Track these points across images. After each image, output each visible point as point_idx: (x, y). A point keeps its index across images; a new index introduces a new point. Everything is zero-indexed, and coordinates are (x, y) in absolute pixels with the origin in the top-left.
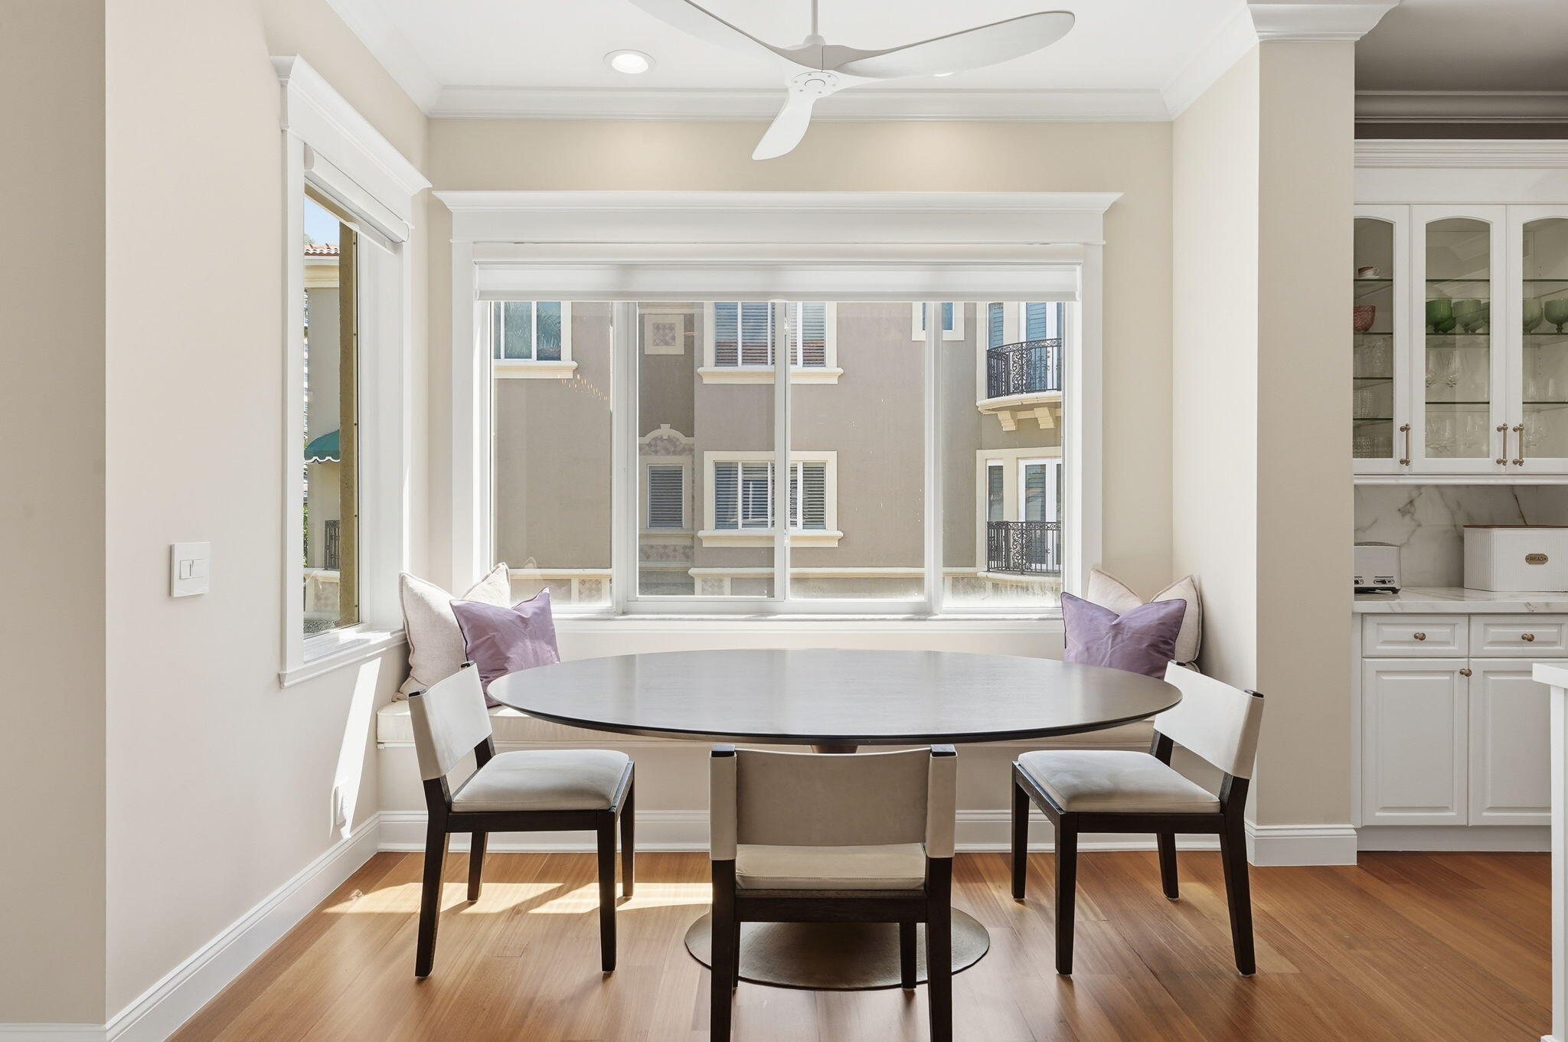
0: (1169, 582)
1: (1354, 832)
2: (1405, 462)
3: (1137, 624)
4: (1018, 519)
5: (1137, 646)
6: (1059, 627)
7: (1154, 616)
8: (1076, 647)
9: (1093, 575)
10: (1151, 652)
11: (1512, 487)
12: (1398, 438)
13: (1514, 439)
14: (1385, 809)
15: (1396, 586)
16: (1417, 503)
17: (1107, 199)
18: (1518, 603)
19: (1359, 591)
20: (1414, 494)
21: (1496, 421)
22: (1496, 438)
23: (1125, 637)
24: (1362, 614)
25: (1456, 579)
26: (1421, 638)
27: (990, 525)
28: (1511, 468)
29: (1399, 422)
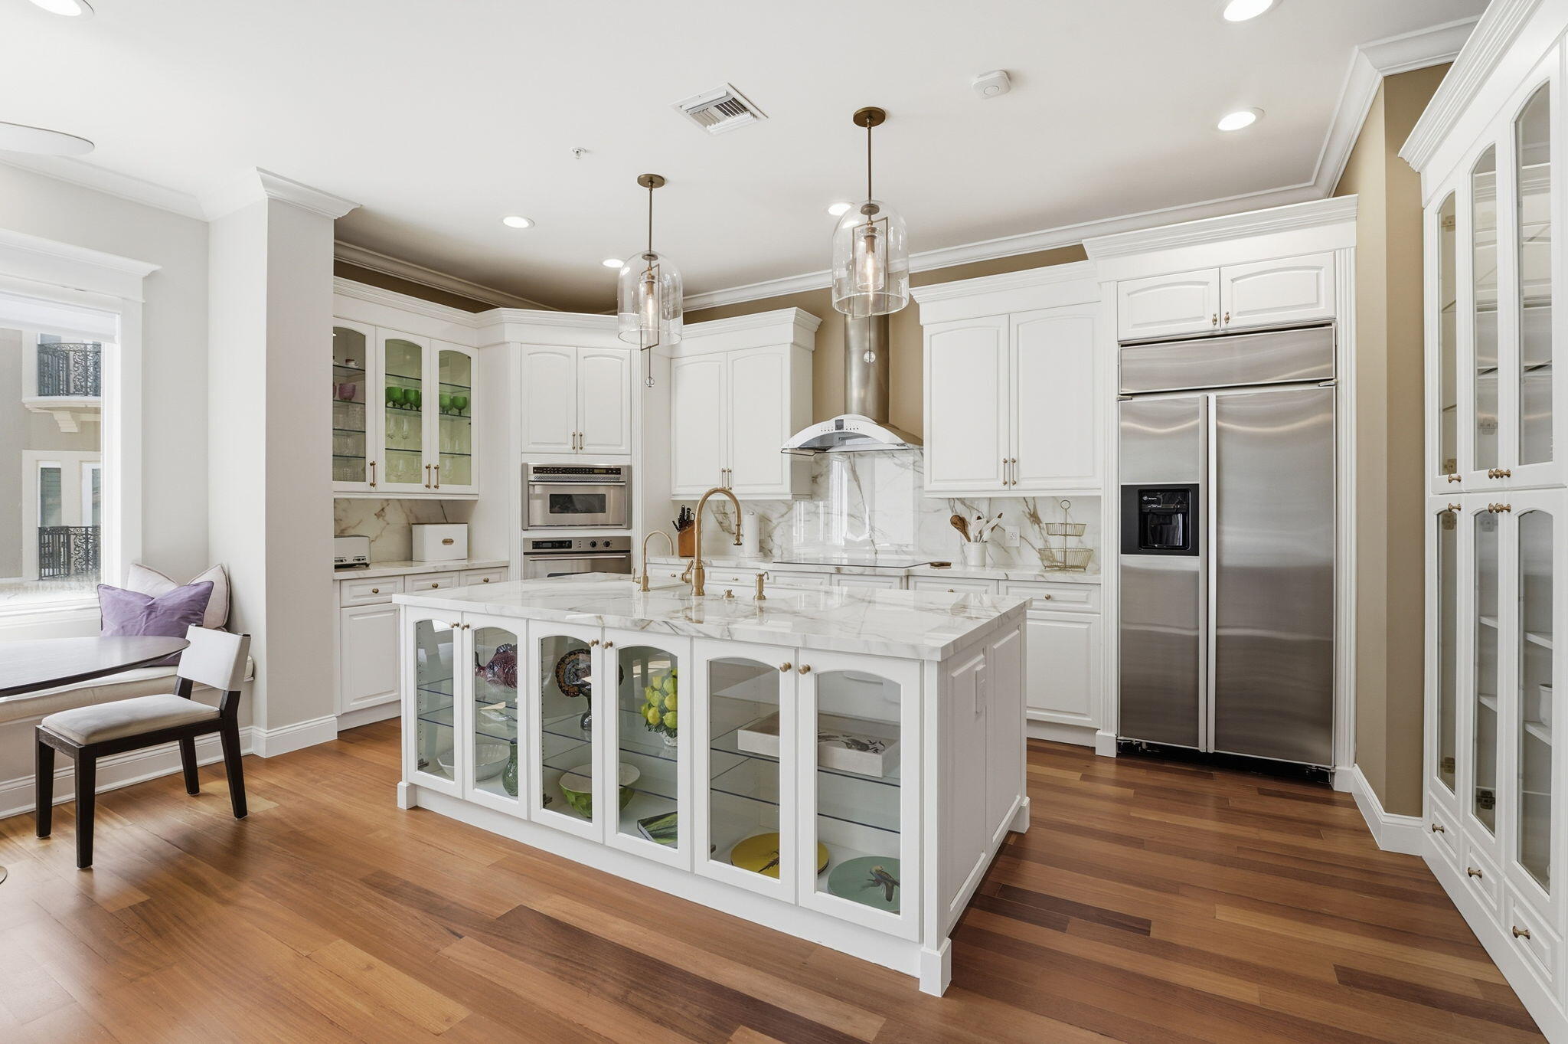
0: (206, 567)
1: (335, 718)
2: (373, 485)
3: (169, 603)
4: (81, 522)
5: (170, 620)
6: (97, 614)
7: (186, 594)
8: (111, 626)
9: (132, 569)
10: (182, 622)
11: (440, 501)
12: (369, 469)
13: (434, 472)
14: (355, 700)
15: (367, 561)
16: (386, 510)
17: (148, 268)
18: (440, 565)
19: (337, 567)
20: (385, 504)
21: (425, 463)
22: (425, 472)
23: (158, 614)
24: (341, 580)
25: (409, 556)
26: (376, 592)
27: (42, 531)
28: (433, 490)
29: (369, 460)
